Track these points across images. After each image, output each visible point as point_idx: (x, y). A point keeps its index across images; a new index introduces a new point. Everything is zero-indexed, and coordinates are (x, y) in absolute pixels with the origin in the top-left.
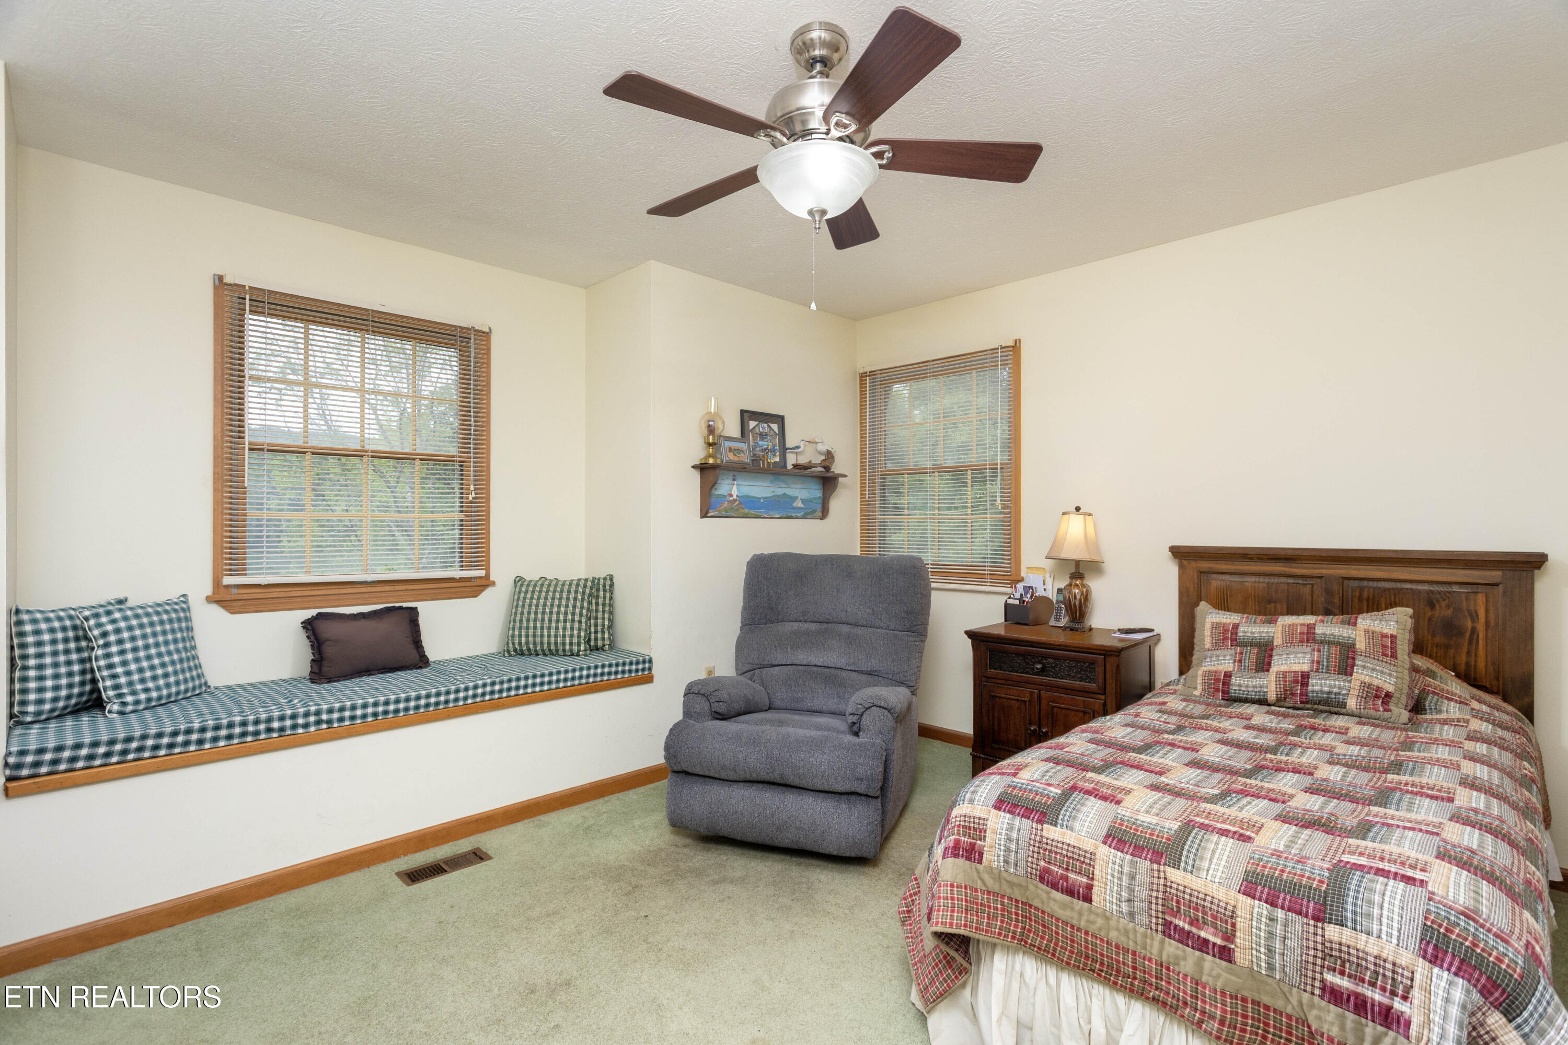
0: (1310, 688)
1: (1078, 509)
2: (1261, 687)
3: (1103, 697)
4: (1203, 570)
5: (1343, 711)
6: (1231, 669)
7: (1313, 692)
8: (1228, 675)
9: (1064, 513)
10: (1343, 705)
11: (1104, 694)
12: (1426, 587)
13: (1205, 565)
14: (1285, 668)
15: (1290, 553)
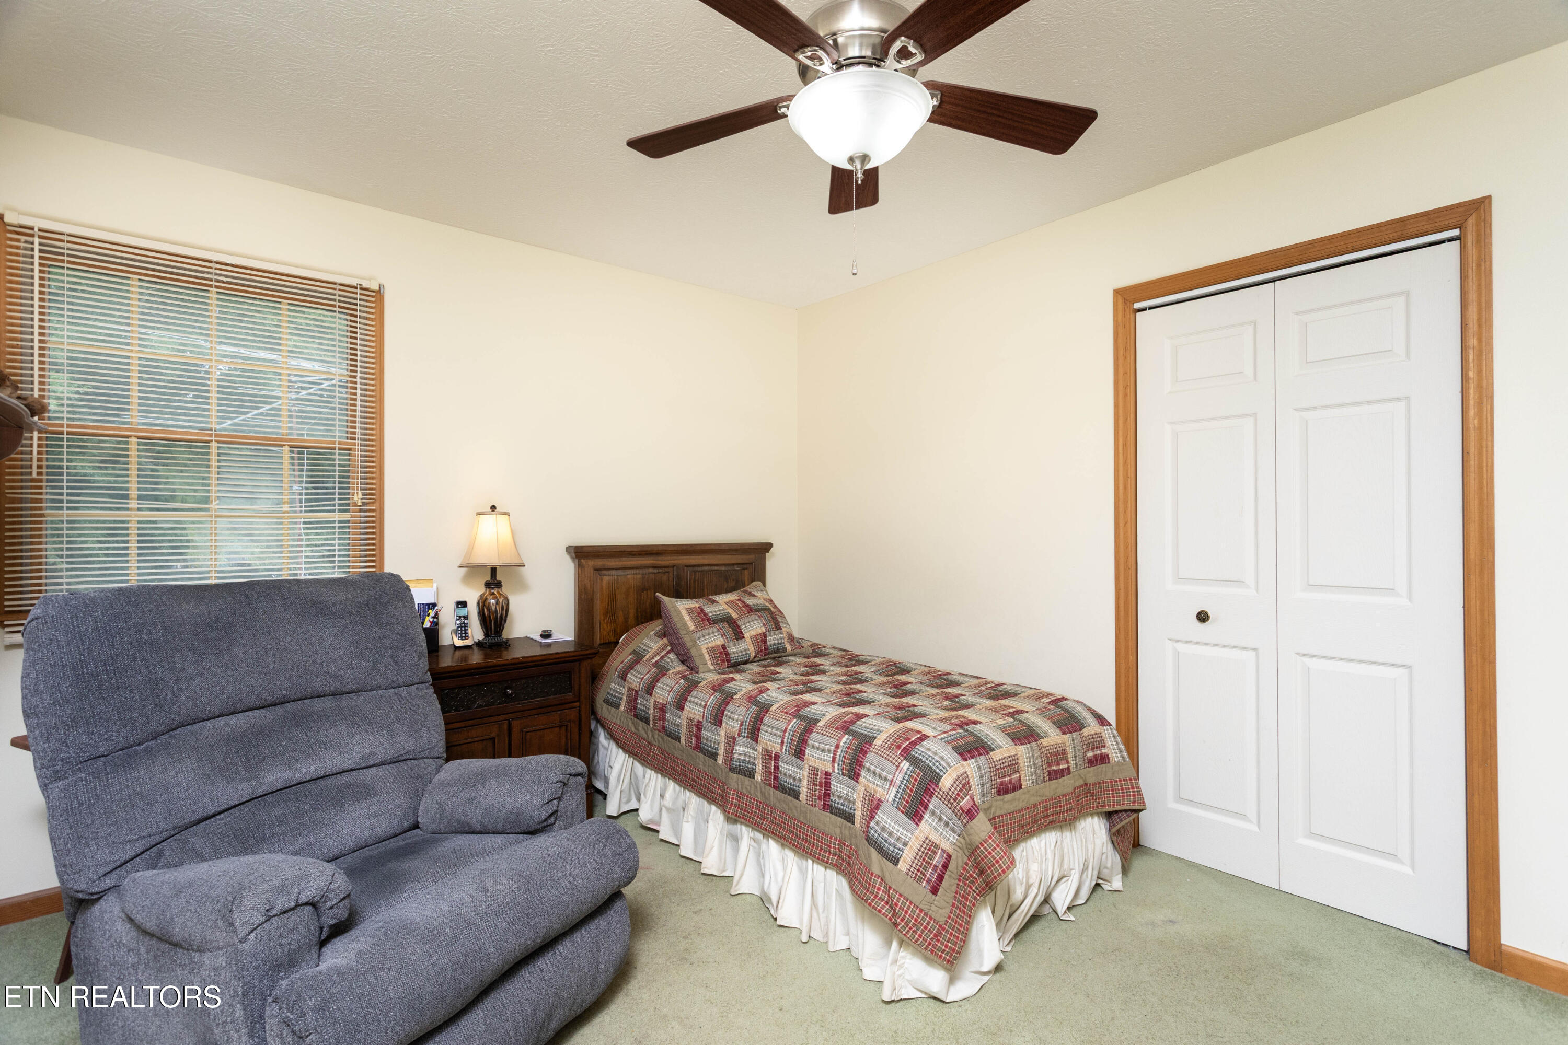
0: (768, 643)
1: (493, 508)
2: (745, 650)
3: (577, 704)
4: (598, 568)
5: (785, 654)
6: (723, 643)
7: (771, 645)
8: (724, 647)
9: (478, 514)
10: (785, 650)
11: (579, 701)
12: (723, 568)
13: (599, 563)
14: (753, 633)
15: (660, 548)
